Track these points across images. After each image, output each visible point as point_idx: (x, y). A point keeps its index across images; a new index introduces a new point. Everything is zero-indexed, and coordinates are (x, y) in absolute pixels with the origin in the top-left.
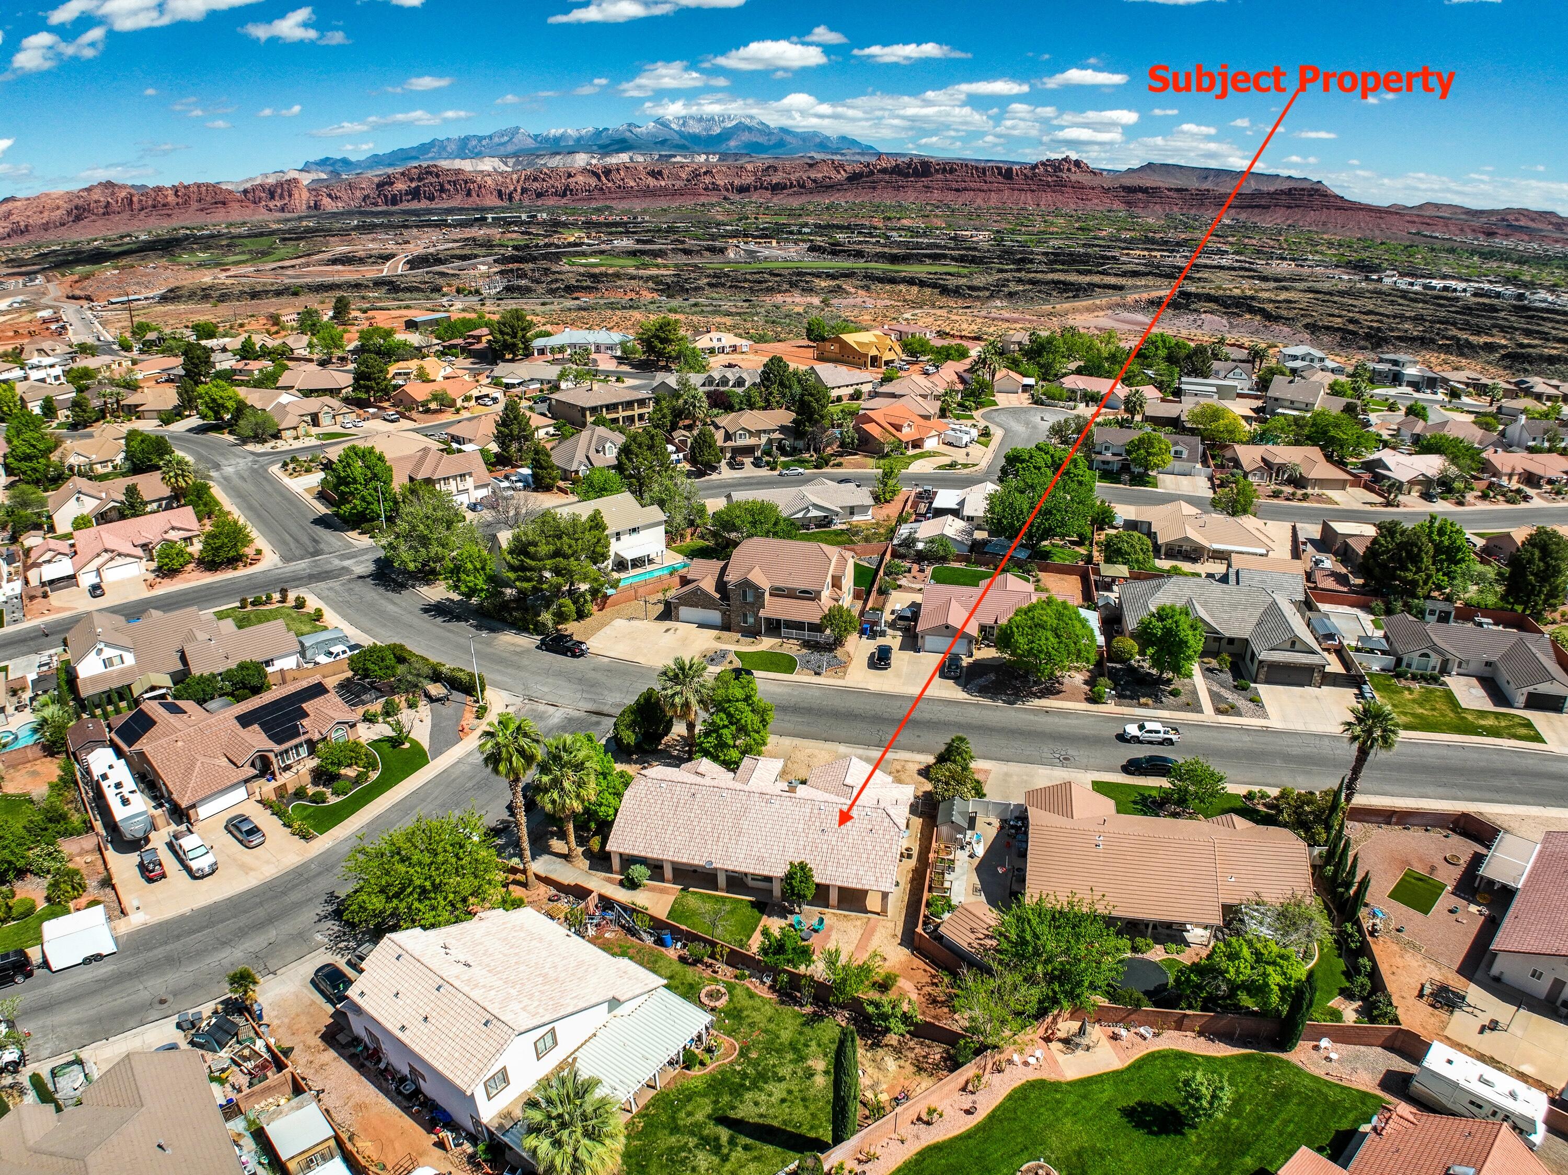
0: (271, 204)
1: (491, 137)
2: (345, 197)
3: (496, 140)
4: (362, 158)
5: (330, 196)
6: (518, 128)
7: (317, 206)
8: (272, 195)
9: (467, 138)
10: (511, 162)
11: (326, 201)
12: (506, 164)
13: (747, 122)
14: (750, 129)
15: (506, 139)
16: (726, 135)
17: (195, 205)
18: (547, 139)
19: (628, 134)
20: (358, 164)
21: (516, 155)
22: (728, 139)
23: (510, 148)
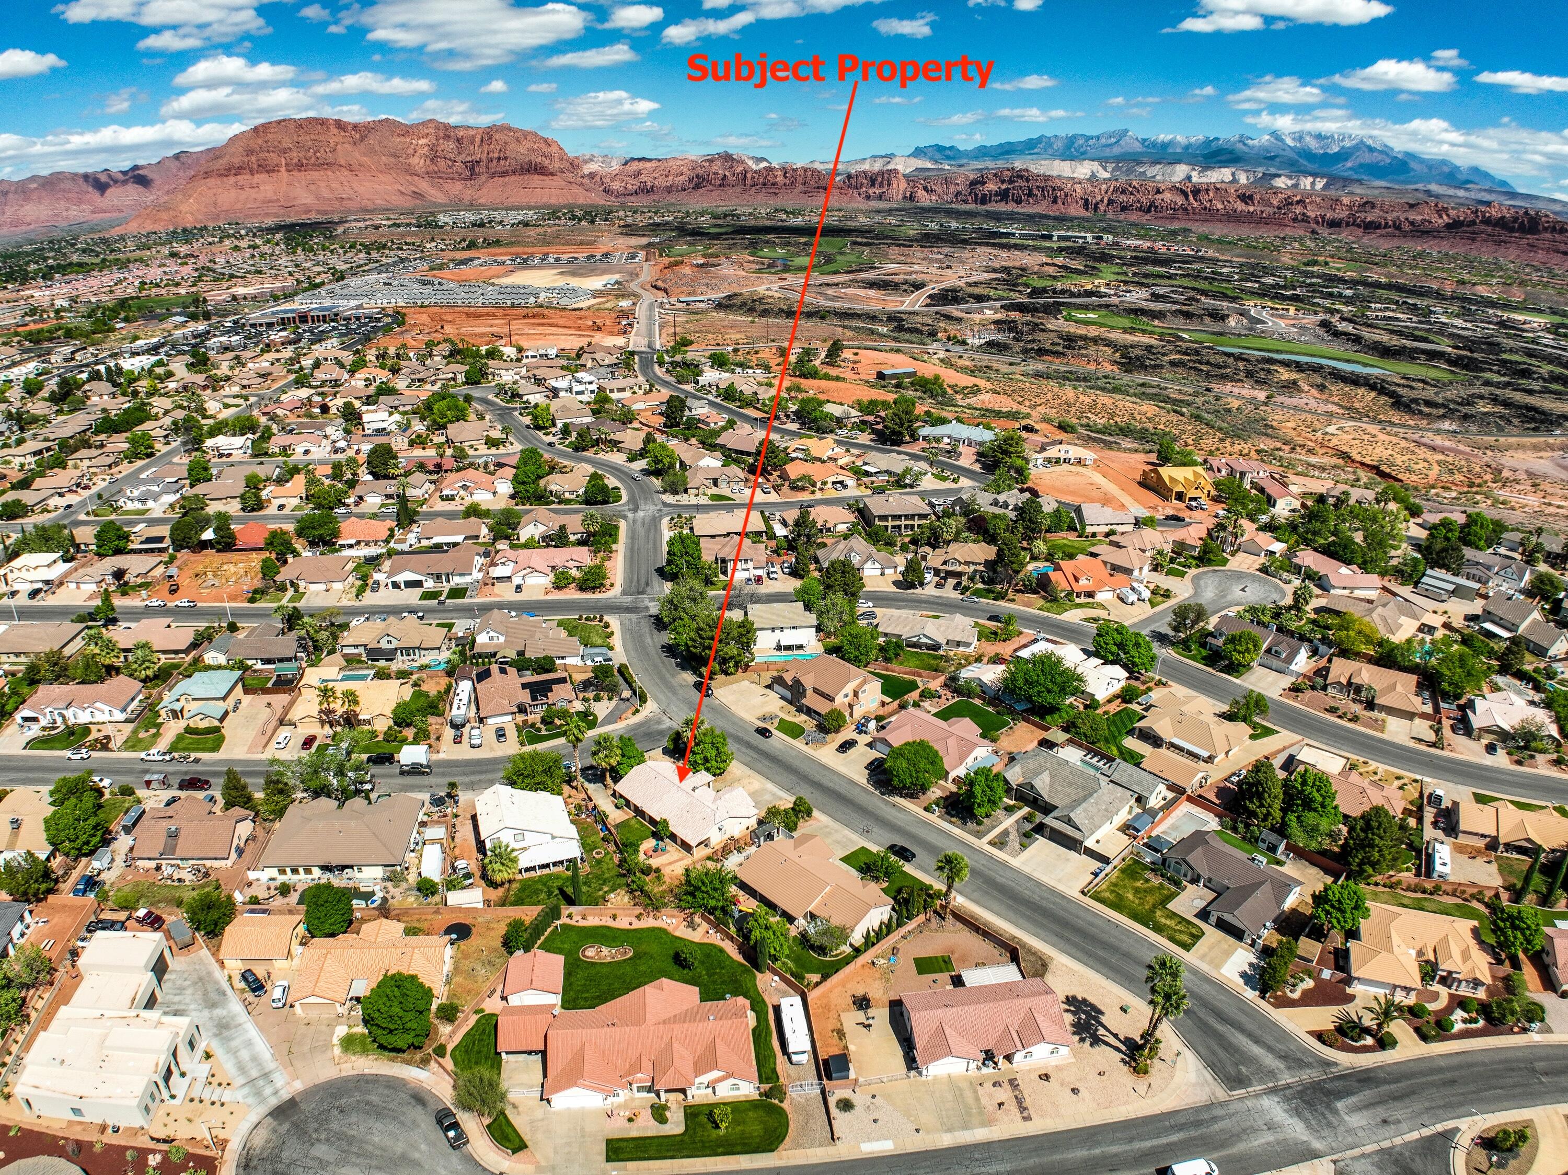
0: (871, 191)
1: (1098, 138)
2: (939, 191)
3: (1103, 141)
4: (970, 148)
5: (925, 189)
6: (1127, 131)
7: (912, 198)
8: (873, 182)
9: (1075, 137)
10: (1110, 167)
11: (921, 193)
12: (1105, 169)
13: (1370, 142)
14: (1371, 149)
15: (1113, 140)
16: (1344, 155)
17: (800, 187)
18: (1154, 145)
19: (1240, 146)
20: (966, 154)
21: (1118, 159)
22: (1346, 160)
23: (1116, 151)
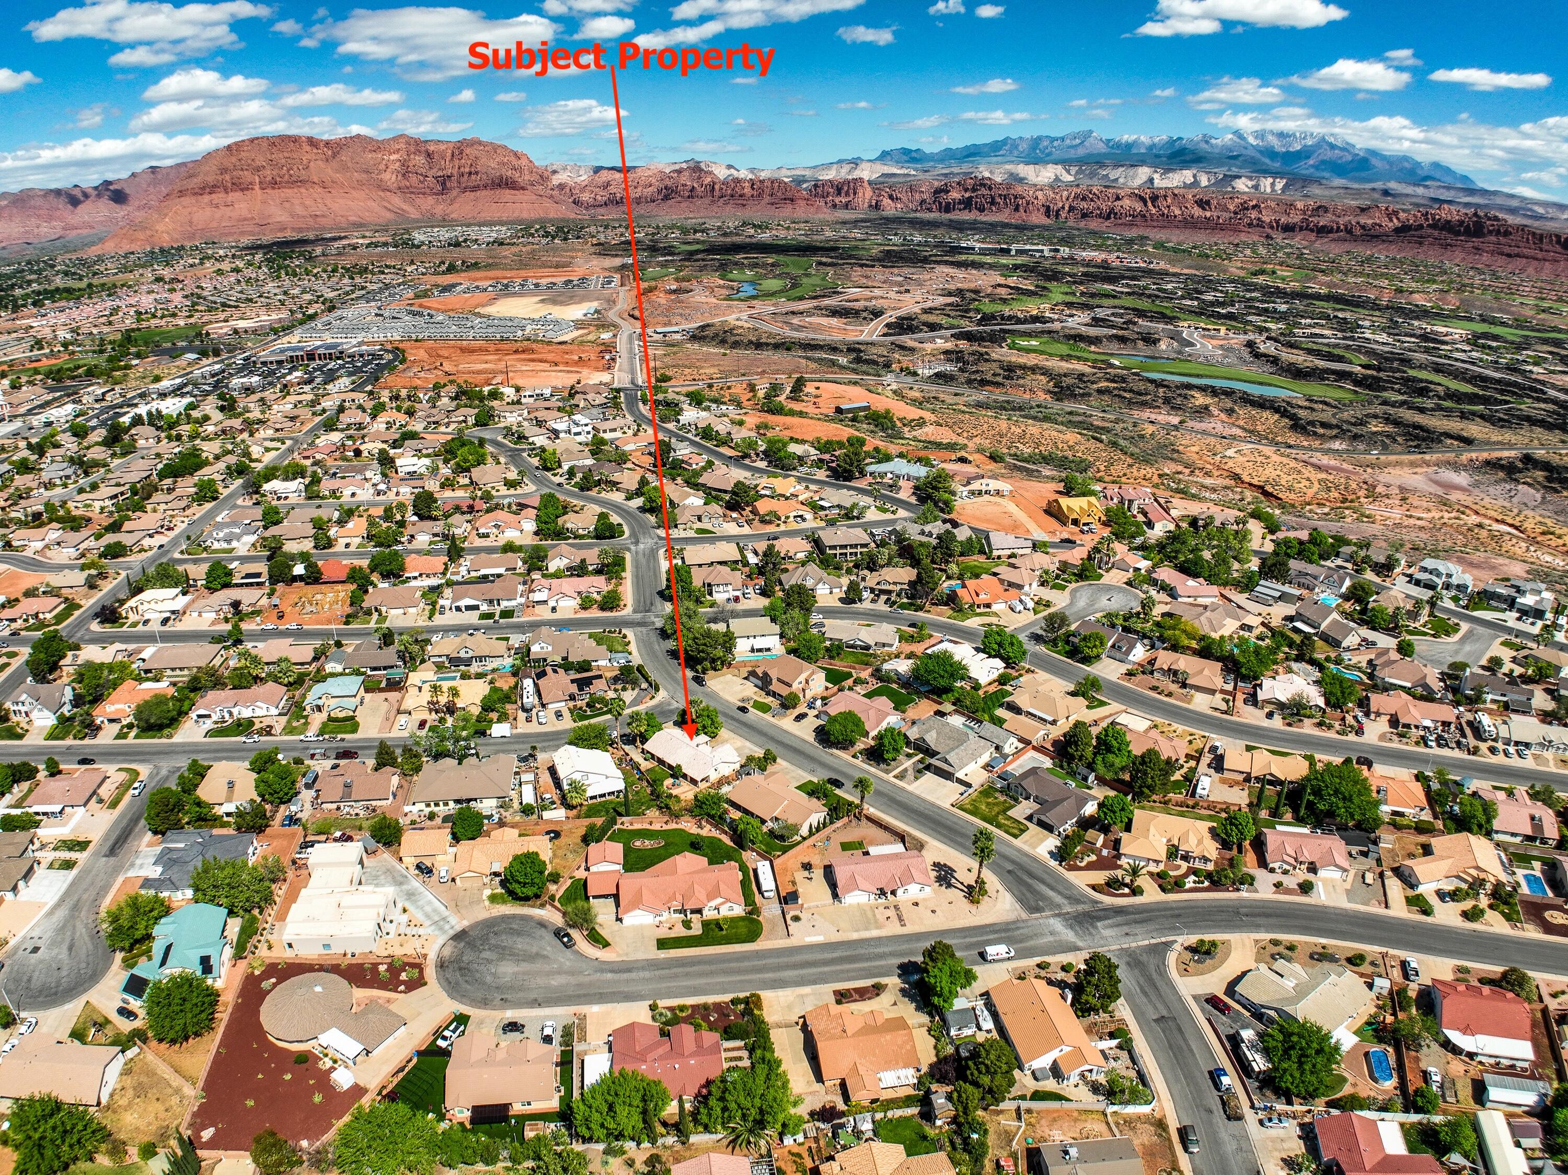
0: (837, 200)
1: (1063, 139)
2: (904, 199)
3: (1068, 142)
4: (936, 151)
5: (891, 197)
6: (1091, 132)
7: (877, 207)
8: (839, 191)
9: (1040, 138)
10: (1074, 170)
11: (886, 202)
12: (1068, 172)
13: (1332, 140)
14: (1332, 147)
15: (1078, 141)
16: (1304, 154)
17: (767, 199)
18: (1118, 145)
19: (1204, 146)
20: (931, 157)
21: (1081, 162)
22: (1308, 157)
23: (1081, 152)
